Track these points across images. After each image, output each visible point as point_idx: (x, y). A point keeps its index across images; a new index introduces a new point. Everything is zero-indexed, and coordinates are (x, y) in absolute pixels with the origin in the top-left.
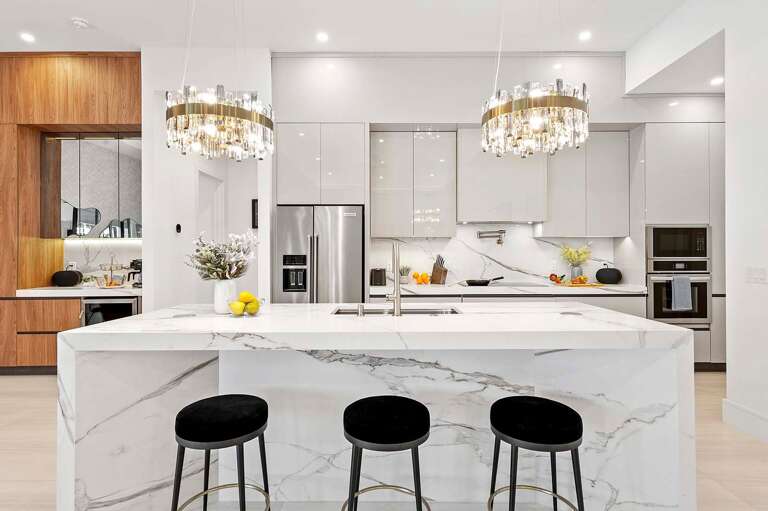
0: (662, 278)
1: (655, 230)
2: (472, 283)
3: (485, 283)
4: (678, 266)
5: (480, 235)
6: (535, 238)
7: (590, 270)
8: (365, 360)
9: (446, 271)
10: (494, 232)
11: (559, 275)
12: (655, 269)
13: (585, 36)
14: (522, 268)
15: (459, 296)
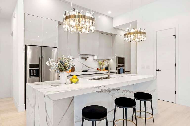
0: (118, 68)
1: (118, 58)
2: (83, 71)
3: (86, 71)
4: (121, 66)
5: (82, 58)
6: (93, 59)
7: (104, 67)
8: (108, 91)
9: (75, 68)
10: (85, 57)
11: (99, 68)
12: (118, 66)
13: (110, 12)
14: (90, 67)
15: (82, 75)
